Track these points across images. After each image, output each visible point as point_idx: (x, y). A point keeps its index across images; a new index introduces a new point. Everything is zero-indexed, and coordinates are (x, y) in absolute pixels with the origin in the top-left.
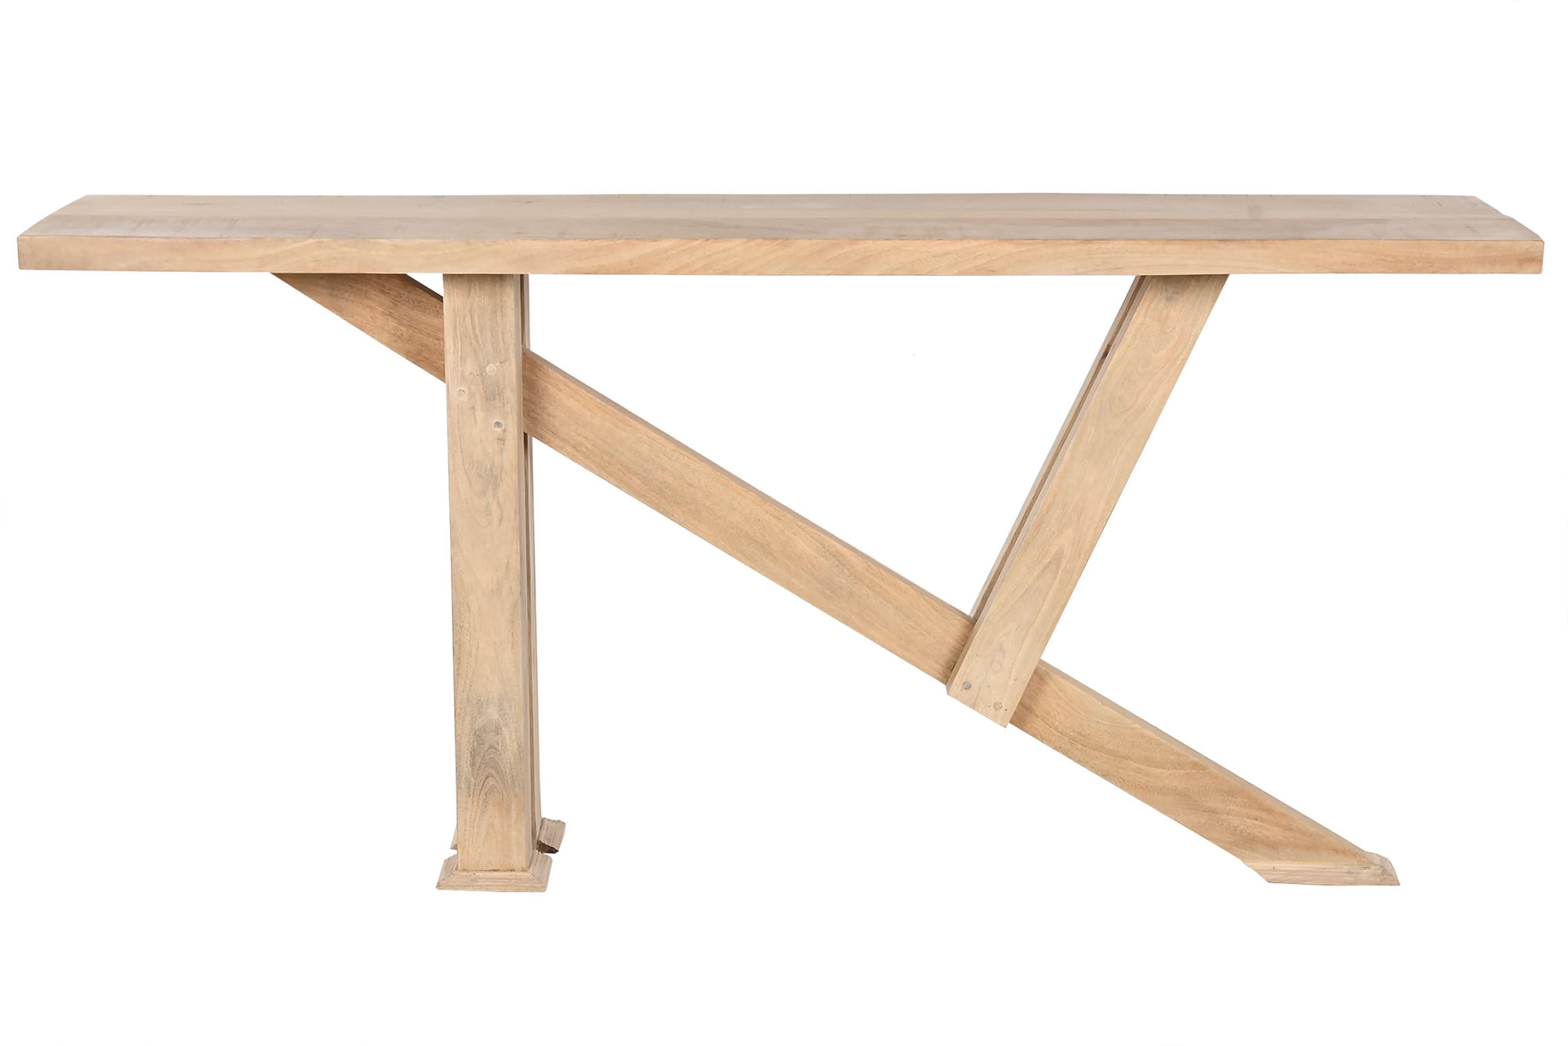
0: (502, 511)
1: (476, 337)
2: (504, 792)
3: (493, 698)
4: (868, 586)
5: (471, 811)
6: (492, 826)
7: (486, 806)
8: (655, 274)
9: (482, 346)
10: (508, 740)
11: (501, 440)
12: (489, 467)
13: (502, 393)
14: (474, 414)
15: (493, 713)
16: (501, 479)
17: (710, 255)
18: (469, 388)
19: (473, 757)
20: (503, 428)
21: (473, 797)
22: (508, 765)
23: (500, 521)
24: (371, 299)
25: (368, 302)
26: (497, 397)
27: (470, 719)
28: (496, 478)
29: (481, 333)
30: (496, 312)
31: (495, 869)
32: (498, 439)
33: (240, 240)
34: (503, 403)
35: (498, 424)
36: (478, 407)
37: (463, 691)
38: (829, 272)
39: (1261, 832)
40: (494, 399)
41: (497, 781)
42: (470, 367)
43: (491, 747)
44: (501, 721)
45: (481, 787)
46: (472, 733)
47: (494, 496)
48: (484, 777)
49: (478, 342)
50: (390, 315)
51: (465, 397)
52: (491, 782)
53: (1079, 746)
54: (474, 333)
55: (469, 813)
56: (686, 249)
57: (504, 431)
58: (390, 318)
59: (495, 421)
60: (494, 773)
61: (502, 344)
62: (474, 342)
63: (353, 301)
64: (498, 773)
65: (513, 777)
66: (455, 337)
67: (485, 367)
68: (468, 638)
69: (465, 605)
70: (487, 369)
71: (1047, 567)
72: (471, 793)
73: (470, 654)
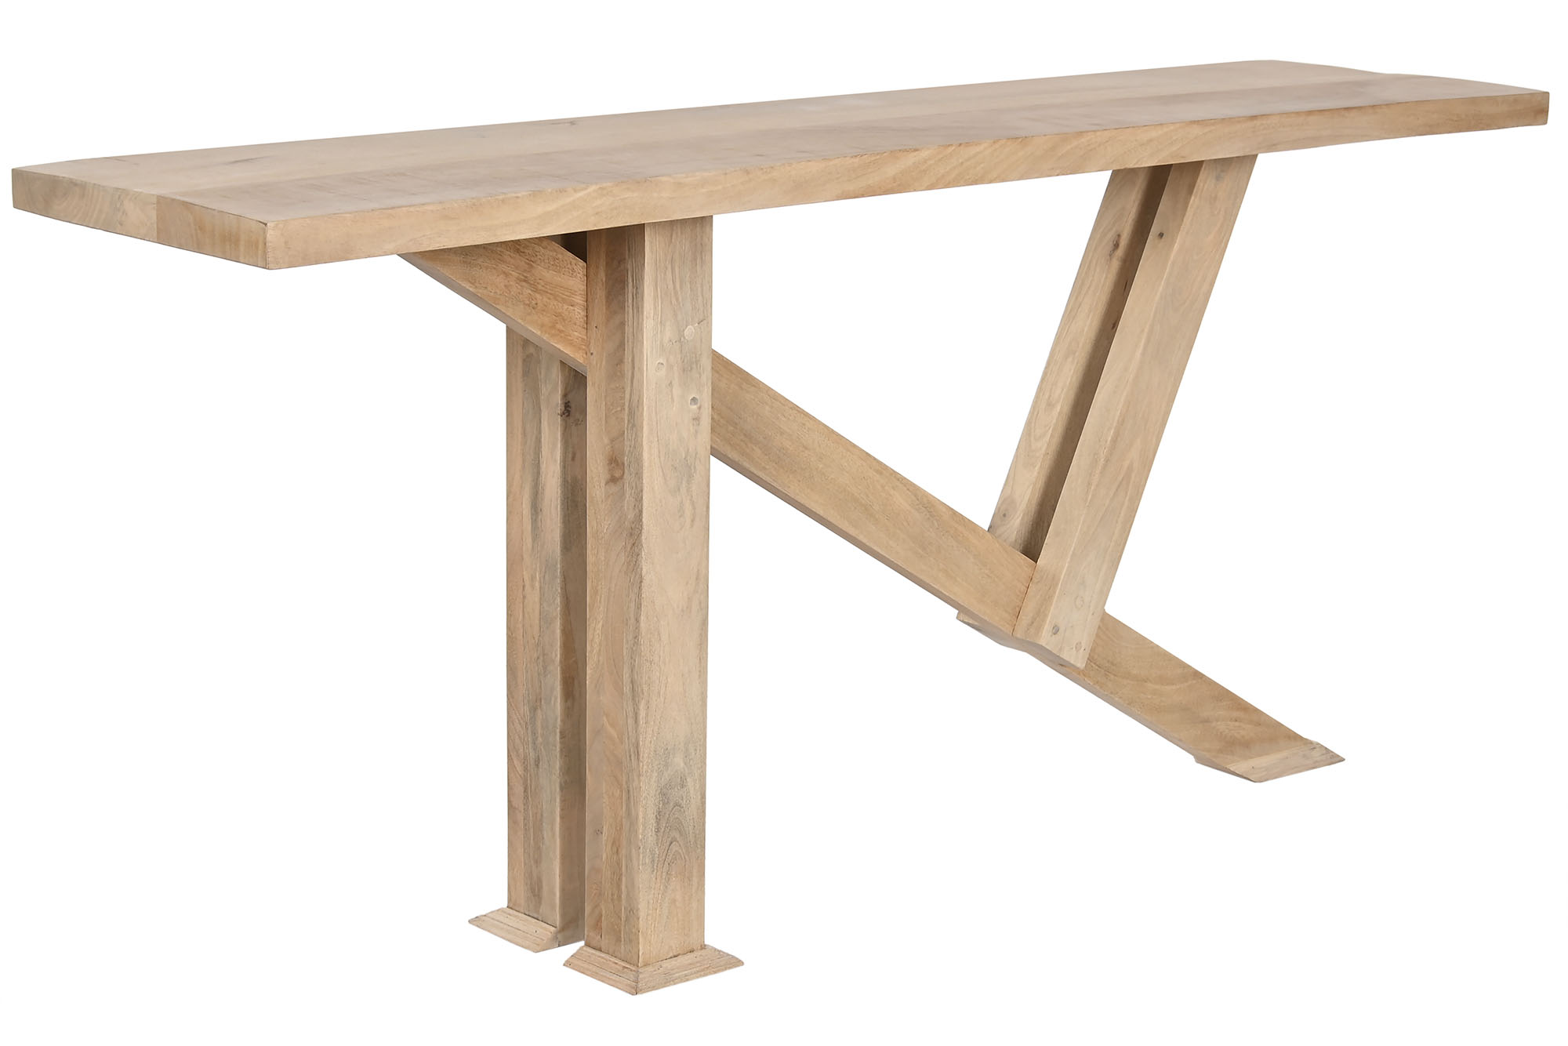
0: (694, 508)
1: (676, 293)
2: (686, 857)
3: (680, 743)
4: (952, 537)
5: (654, 889)
6: (674, 901)
7: (669, 879)
8: (915, 190)
9: (681, 305)
10: (692, 792)
11: (697, 419)
12: (684, 457)
13: (699, 361)
14: (671, 391)
15: (678, 761)
16: (695, 468)
17: (962, 163)
18: (667, 361)
19: (658, 821)
20: (699, 405)
21: (657, 871)
22: (692, 821)
23: (693, 521)
24: (504, 262)
25: (503, 267)
26: (694, 366)
27: (656, 775)
28: (690, 467)
29: (681, 288)
30: (695, 260)
31: (675, 954)
32: (694, 419)
33: (519, 195)
34: (700, 374)
35: (694, 400)
36: (676, 382)
37: (651, 742)
38: (1058, 171)
39: (1239, 733)
40: (691, 369)
41: (680, 845)
42: (669, 333)
43: (677, 805)
44: (687, 771)
45: (664, 857)
46: (657, 793)
47: (688, 491)
48: (668, 843)
49: (677, 300)
50: (525, 281)
51: (663, 372)
52: (675, 847)
53: (1112, 677)
54: (675, 288)
55: (653, 892)
56: (942, 158)
57: (700, 408)
58: (524, 284)
59: (692, 397)
60: (677, 836)
61: (700, 298)
62: (674, 301)
63: (487, 268)
64: (681, 835)
65: (695, 837)
66: (656, 297)
67: (684, 330)
68: (658, 674)
69: (656, 634)
70: (686, 332)
71: (1121, 483)
72: (655, 867)
73: (659, 693)
